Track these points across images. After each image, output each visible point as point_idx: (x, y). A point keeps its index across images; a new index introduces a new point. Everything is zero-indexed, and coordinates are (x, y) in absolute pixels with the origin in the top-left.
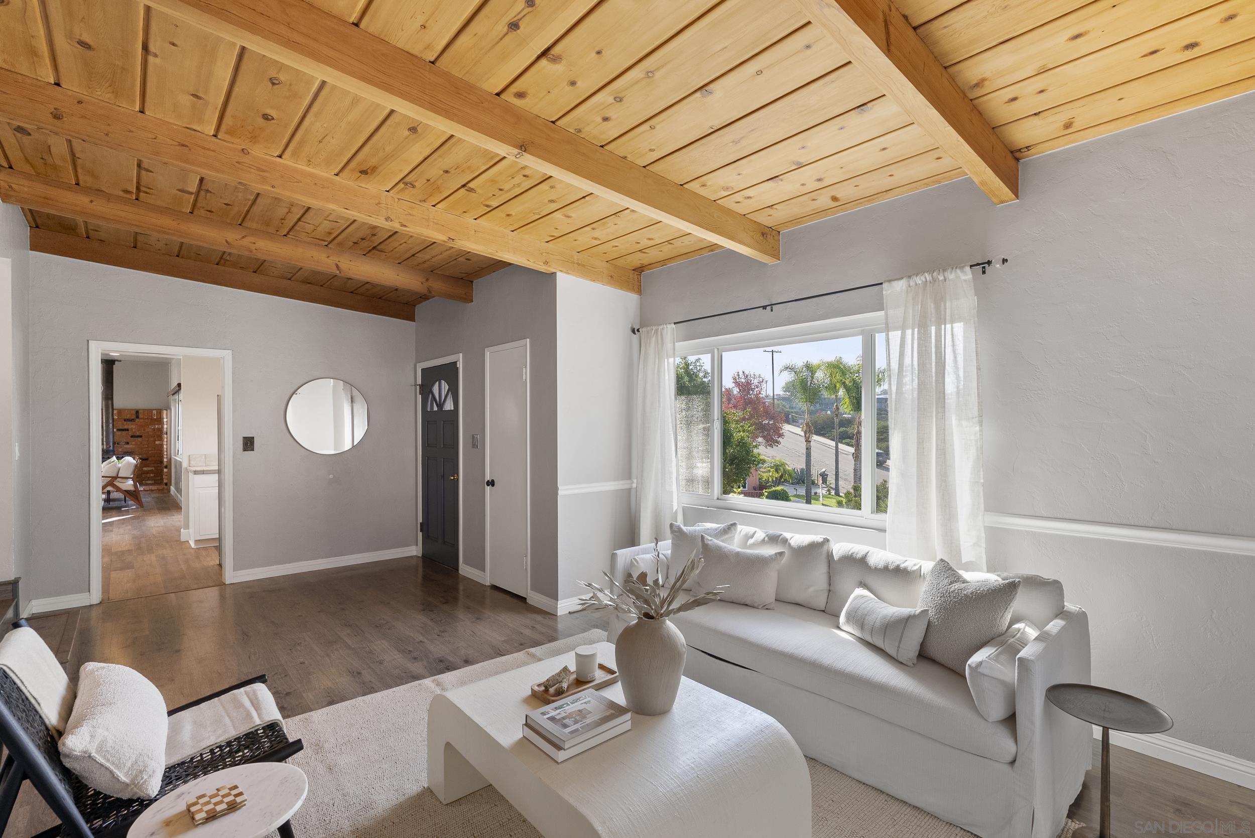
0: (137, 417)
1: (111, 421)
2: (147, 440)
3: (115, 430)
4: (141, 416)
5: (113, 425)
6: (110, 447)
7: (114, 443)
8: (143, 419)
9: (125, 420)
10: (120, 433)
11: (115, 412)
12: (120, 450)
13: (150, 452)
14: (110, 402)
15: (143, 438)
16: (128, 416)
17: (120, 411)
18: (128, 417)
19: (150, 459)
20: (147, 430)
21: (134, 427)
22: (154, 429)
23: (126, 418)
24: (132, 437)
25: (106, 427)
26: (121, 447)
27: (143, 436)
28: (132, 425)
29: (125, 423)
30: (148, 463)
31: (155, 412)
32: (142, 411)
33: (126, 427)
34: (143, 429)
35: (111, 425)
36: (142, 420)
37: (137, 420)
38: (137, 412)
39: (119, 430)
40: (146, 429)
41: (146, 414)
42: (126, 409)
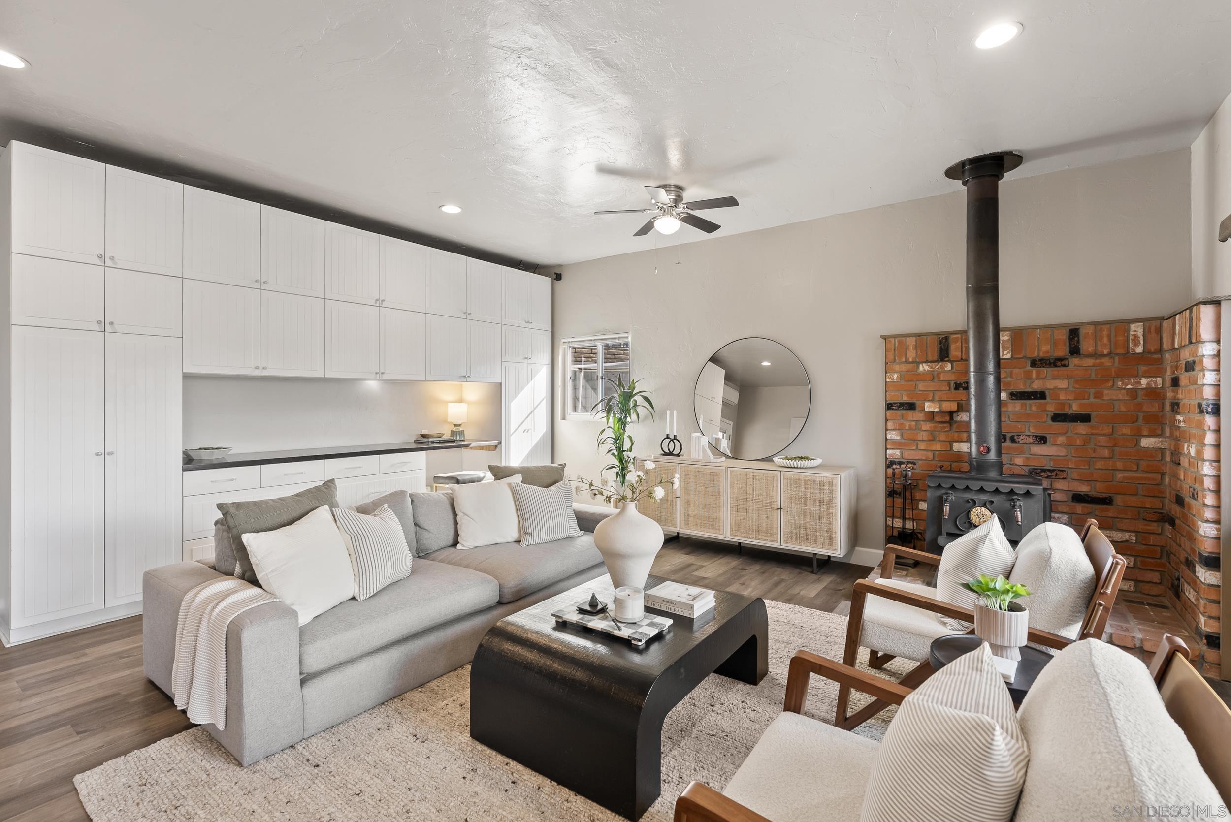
0: (1075, 351)
1: (991, 366)
2: (1107, 430)
3: (1004, 396)
4: (1086, 346)
5: (998, 380)
6: (989, 450)
7: (1001, 438)
8: (1094, 355)
9: (1034, 364)
10: (1017, 405)
11: (1004, 337)
12: (1019, 461)
13: (1120, 476)
14: (988, 303)
15: (1093, 422)
16: (1045, 348)
17: (1018, 334)
18: (1045, 350)
19: (1119, 500)
20: (1108, 395)
21: (1062, 384)
22: (1133, 394)
23: (1036, 354)
24: (1056, 418)
25: (976, 382)
26: (1022, 452)
27: (1093, 415)
28: (1054, 377)
29: (1034, 372)
30: (1111, 515)
31: (1137, 329)
32: (1090, 330)
33: (1036, 386)
34: (1092, 391)
35: (991, 379)
36: (1089, 362)
37: (1074, 361)
38: (1074, 333)
39: (1016, 396)
40: (1106, 392)
41: (1105, 340)
42: (1034, 328)
